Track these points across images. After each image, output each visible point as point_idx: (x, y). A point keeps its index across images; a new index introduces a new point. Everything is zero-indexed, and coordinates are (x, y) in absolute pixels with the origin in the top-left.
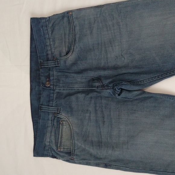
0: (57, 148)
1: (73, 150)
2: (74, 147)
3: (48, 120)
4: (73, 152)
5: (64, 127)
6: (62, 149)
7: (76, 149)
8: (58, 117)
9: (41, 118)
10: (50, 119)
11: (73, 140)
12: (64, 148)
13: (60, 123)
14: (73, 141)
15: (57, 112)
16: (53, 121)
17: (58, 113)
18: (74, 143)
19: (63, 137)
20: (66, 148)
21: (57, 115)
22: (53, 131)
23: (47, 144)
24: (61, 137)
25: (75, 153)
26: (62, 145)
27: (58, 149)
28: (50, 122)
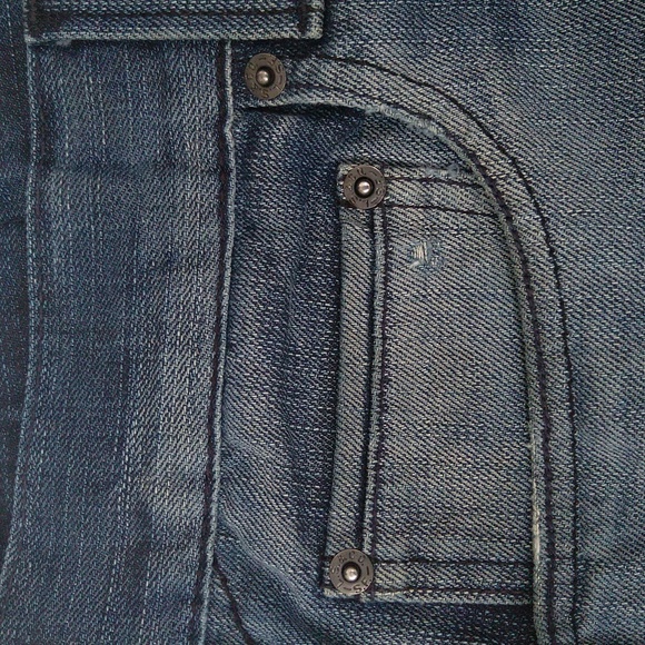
0: (324, 559)
1: (564, 574)
2: (564, 524)
3: (169, 163)
4: (563, 603)
5: (400, 246)
6: (398, 576)
7: (594, 548)
8: (315, 99)
9: (66, 146)
10: (197, 149)
11: (560, 414)
12: (415, 559)
13: (337, 204)
14: (562, 431)
15: (289, 32)
16: (245, 175)
17: (301, 49)
18: (563, 466)
19: (391, 392)
20: (446, 548)
21: (293, 87)
22: (248, 310)
23: (178, 509)
24: (374, 405)
25: (593, 607)
26: (391, 518)
27: (332, 570)
28: (195, 191)
